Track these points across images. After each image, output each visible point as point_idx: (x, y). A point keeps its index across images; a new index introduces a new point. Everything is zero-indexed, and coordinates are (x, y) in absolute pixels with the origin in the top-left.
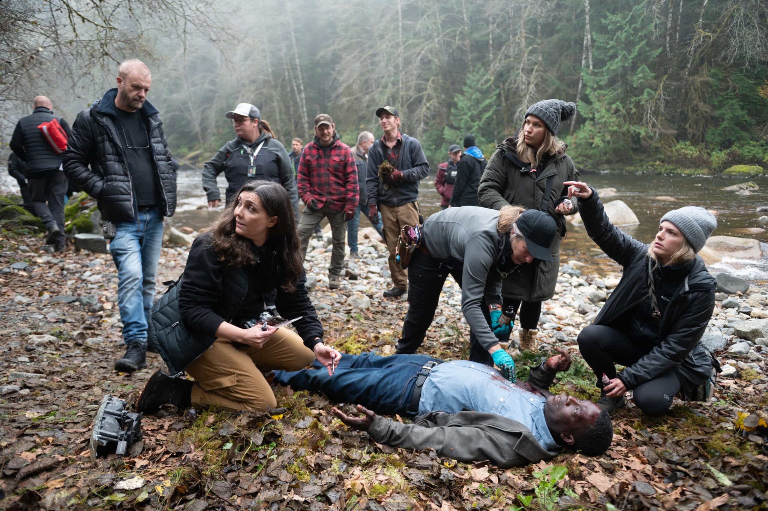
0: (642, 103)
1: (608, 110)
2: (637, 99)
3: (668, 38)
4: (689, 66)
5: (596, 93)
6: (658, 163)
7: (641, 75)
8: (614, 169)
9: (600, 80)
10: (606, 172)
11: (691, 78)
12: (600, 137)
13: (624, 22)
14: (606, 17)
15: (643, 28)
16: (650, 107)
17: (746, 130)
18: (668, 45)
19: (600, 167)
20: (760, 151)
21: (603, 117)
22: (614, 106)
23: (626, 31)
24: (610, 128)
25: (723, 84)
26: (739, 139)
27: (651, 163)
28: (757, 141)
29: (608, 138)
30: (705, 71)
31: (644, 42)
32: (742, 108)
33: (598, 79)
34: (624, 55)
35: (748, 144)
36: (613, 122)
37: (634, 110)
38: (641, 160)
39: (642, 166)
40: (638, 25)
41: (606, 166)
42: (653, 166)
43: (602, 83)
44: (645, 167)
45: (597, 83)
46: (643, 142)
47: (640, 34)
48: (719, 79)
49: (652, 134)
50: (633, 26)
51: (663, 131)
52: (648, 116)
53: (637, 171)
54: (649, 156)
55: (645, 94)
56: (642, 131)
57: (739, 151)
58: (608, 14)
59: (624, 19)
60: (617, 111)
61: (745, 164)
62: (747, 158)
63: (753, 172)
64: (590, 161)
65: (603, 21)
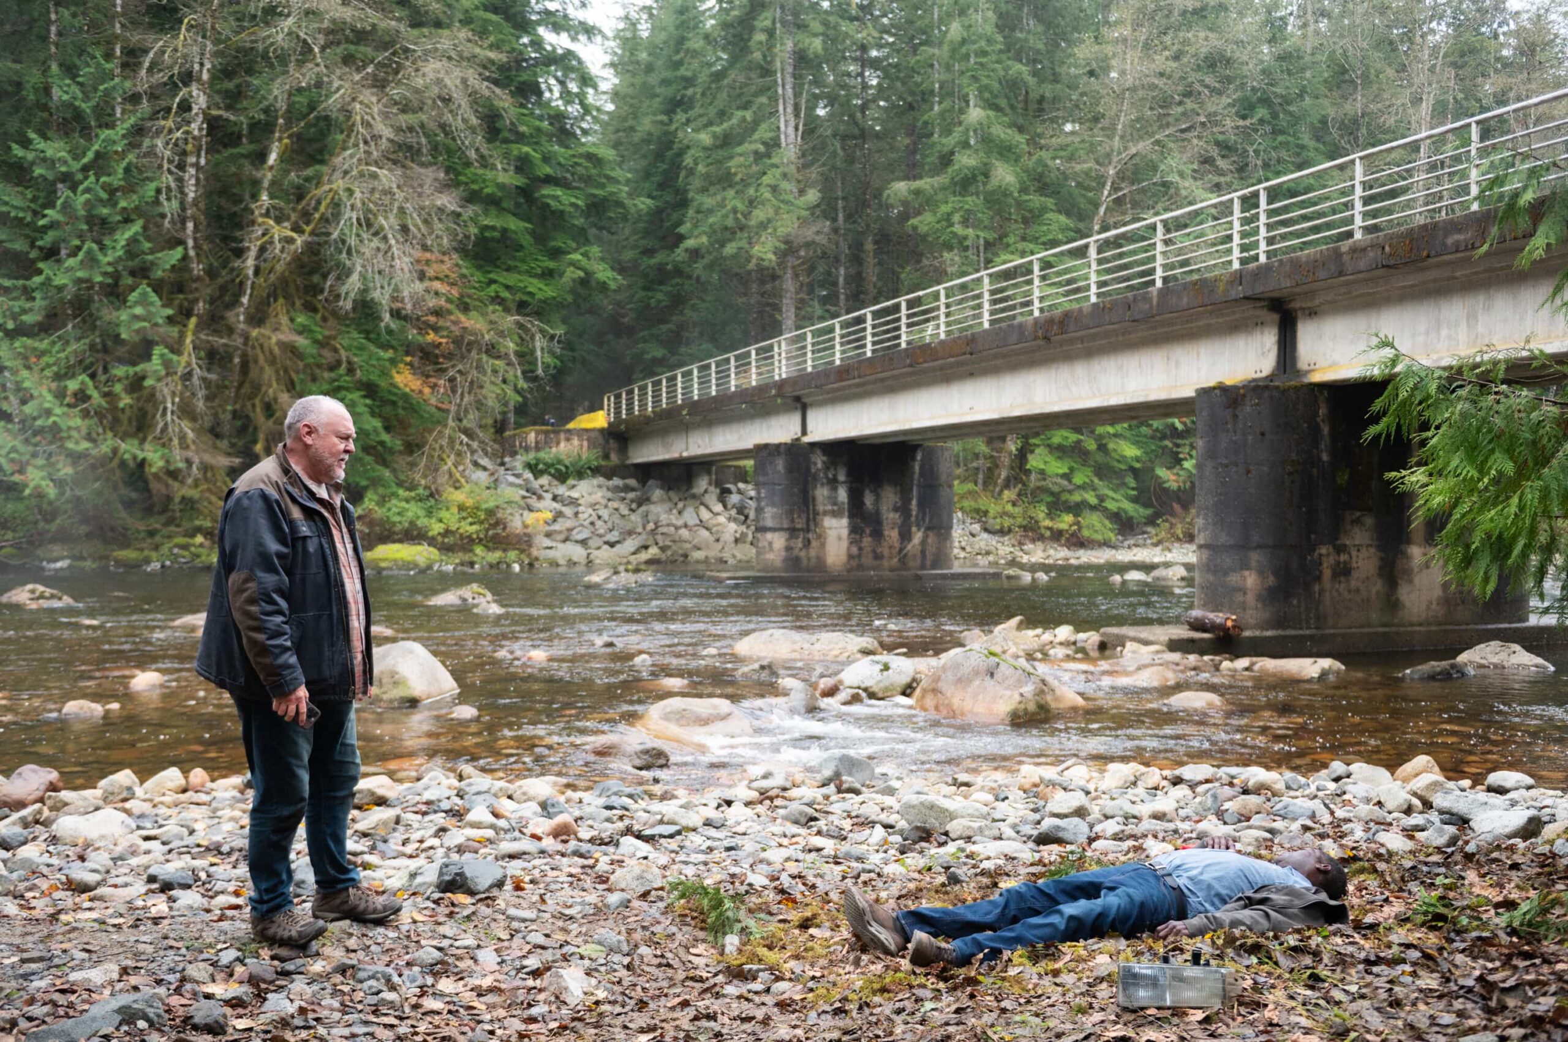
0: (148, 382)
1: (60, 395)
2: (131, 370)
3: (190, 225)
4: (245, 300)
5: (17, 344)
6: (199, 539)
7: (138, 311)
8: (82, 558)
9: (24, 311)
10: (59, 565)
11: (255, 333)
12: (41, 468)
13: (76, 166)
14: (26, 143)
15: (129, 189)
16: (169, 394)
17: (385, 463)
18: (190, 243)
19: (39, 552)
20: (421, 513)
21: (48, 413)
22: (73, 385)
23: (88, 190)
24: (70, 445)
25: (327, 354)
26: (375, 482)
27: (180, 540)
28: (410, 489)
29: (66, 470)
30: (284, 320)
31: (136, 227)
32: (373, 414)
33: (16, 305)
34: (89, 252)
35: (395, 495)
36: (78, 429)
37: (126, 401)
38: (152, 533)
39: (156, 548)
40: (117, 178)
41: (57, 549)
42: (185, 547)
43: (28, 318)
44: (165, 549)
45: (14, 317)
46: (155, 486)
47: (123, 204)
48: (316, 342)
49: (181, 465)
50: (103, 179)
51: (208, 458)
52: (169, 419)
53: (148, 561)
54: (170, 521)
55: (156, 360)
56: (154, 457)
57: (379, 512)
58: (32, 135)
59: (76, 158)
60: (81, 396)
61: (400, 541)
62: (398, 528)
63: (422, 561)
64: (10, 535)
65: (18, 151)
